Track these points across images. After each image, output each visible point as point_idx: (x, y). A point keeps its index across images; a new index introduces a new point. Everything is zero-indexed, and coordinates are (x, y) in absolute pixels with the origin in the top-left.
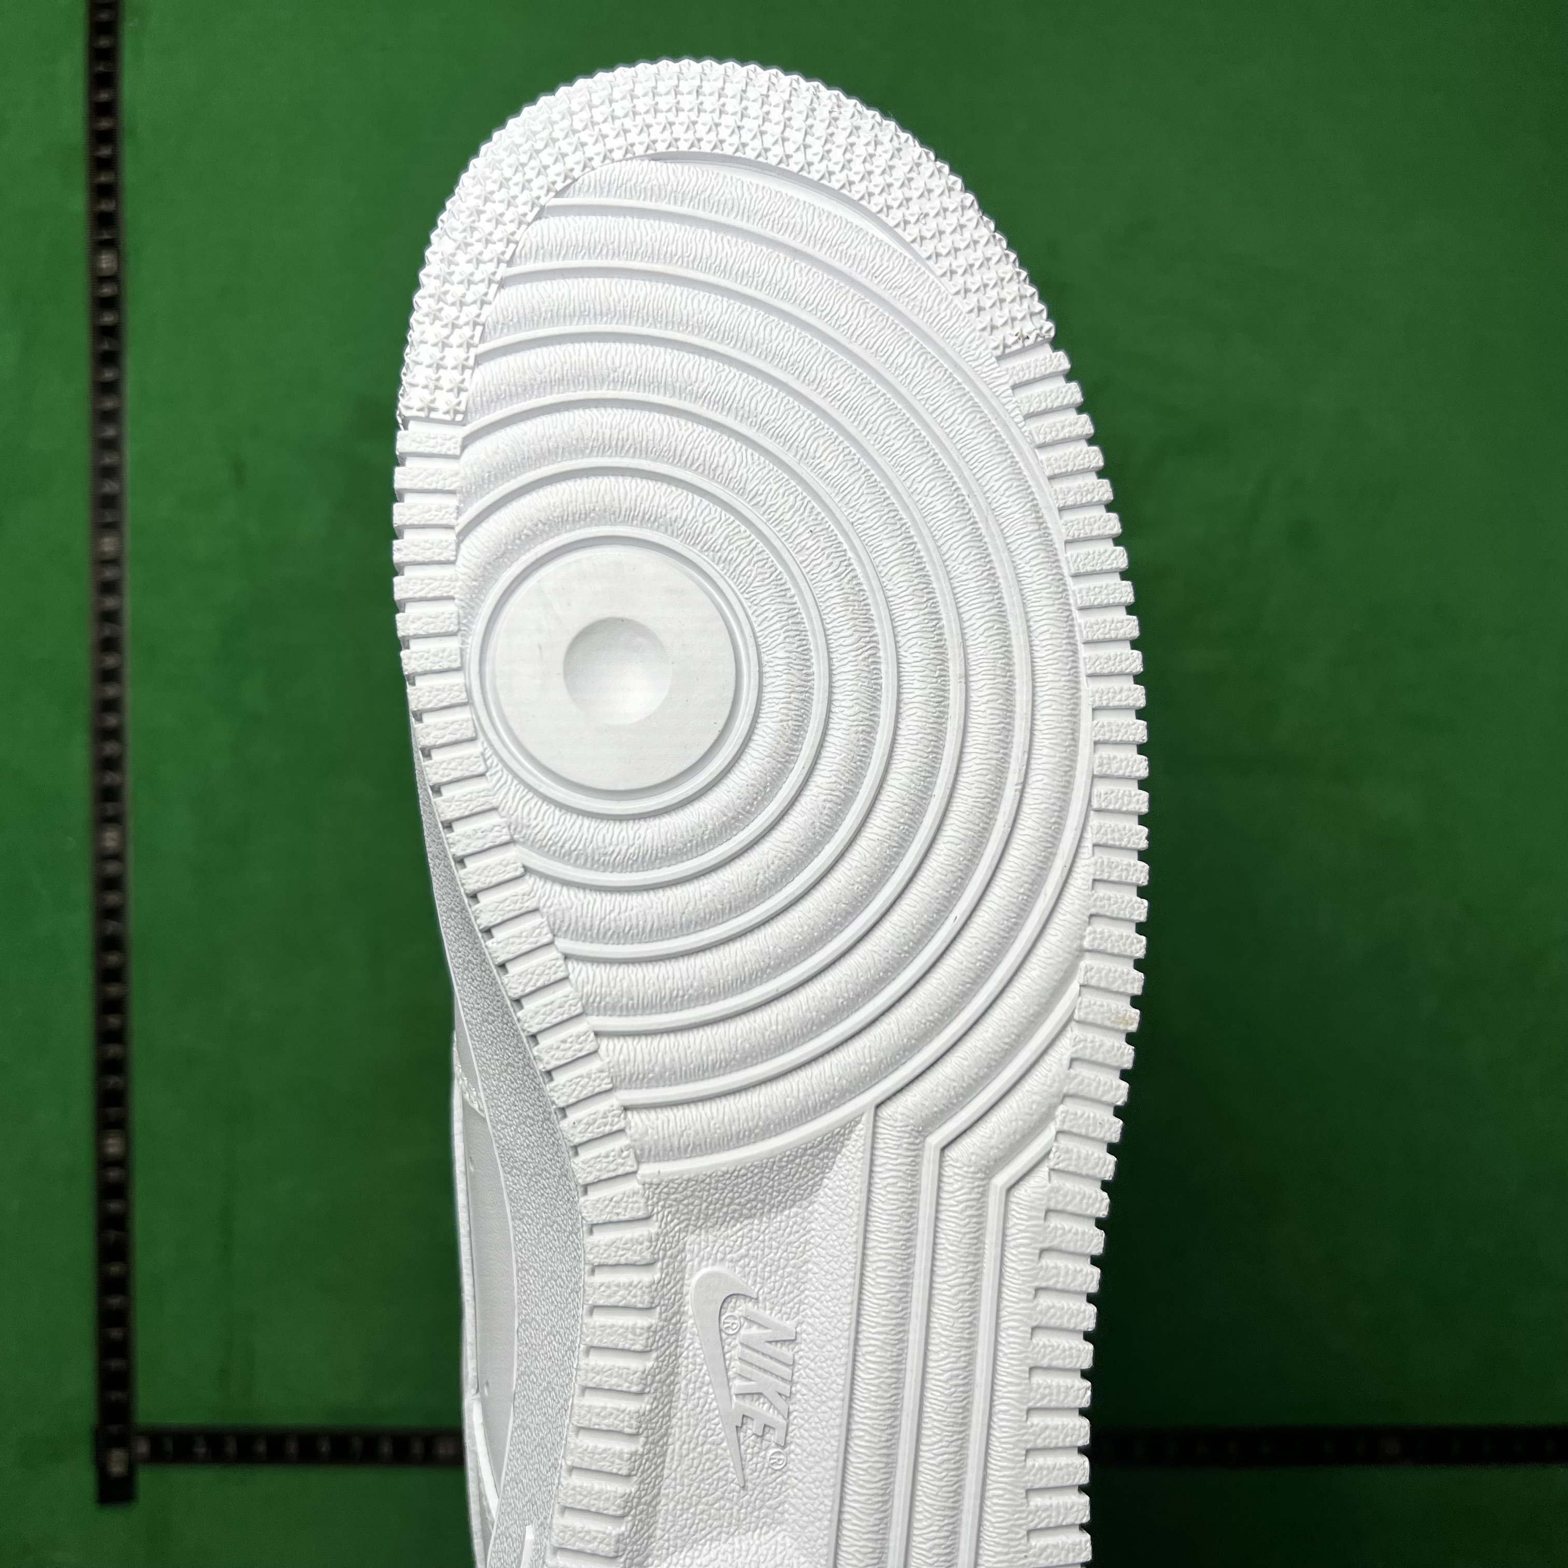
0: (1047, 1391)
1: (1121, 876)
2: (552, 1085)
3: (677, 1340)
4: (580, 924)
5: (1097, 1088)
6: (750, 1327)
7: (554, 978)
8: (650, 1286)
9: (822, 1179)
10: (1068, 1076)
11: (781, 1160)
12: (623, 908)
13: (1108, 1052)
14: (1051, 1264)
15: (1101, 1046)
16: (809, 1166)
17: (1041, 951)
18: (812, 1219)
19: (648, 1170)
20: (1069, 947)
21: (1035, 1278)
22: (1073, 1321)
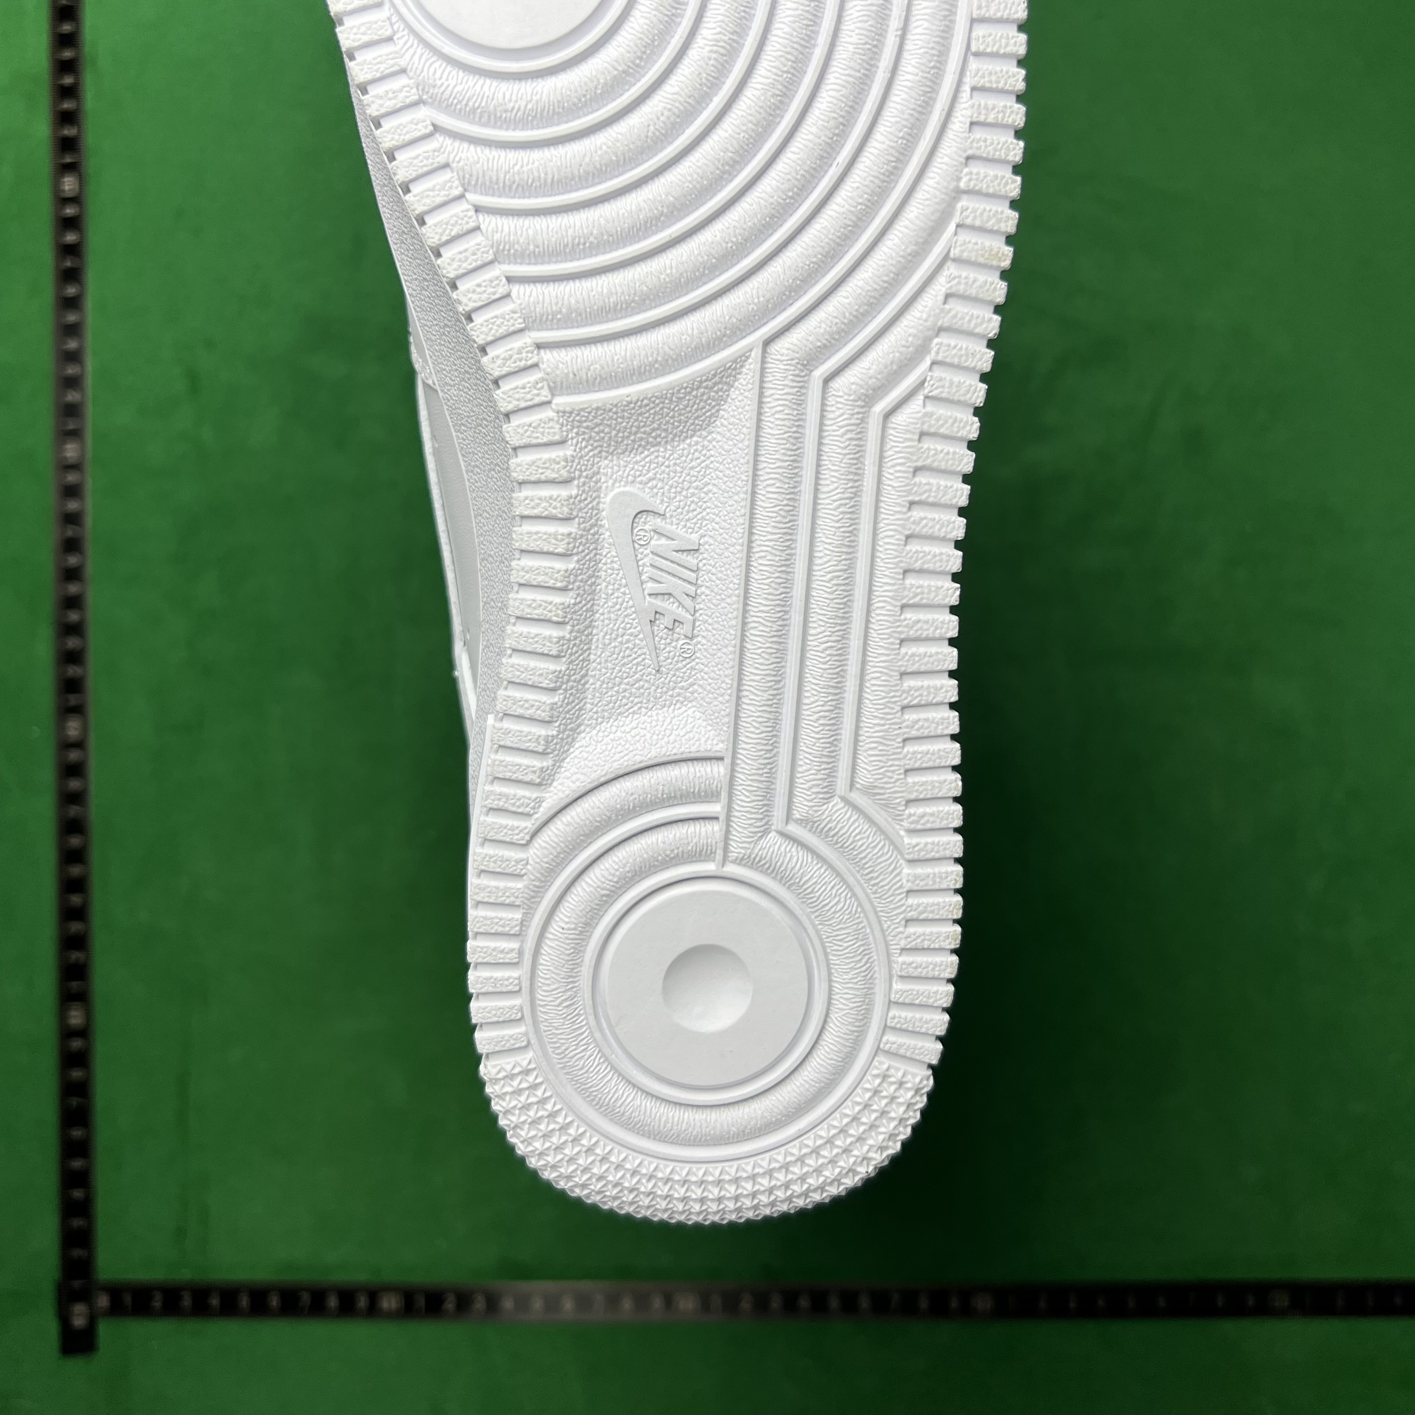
0: (919, 590)
1: (997, 118)
2: (471, 325)
3: (596, 549)
4: (487, 178)
5: (970, 321)
6: (659, 539)
7: (466, 227)
8: (568, 500)
9: (718, 411)
10: (942, 310)
11: (679, 391)
12: (525, 161)
13: (981, 287)
14: (924, 481)
15: (974, 282)
16: (705, 398)
17: (920, 195)
18: (711, 447)
19: (561, 401)
20: (946, 188)
21: (909, 492)
22: (944, 530)
